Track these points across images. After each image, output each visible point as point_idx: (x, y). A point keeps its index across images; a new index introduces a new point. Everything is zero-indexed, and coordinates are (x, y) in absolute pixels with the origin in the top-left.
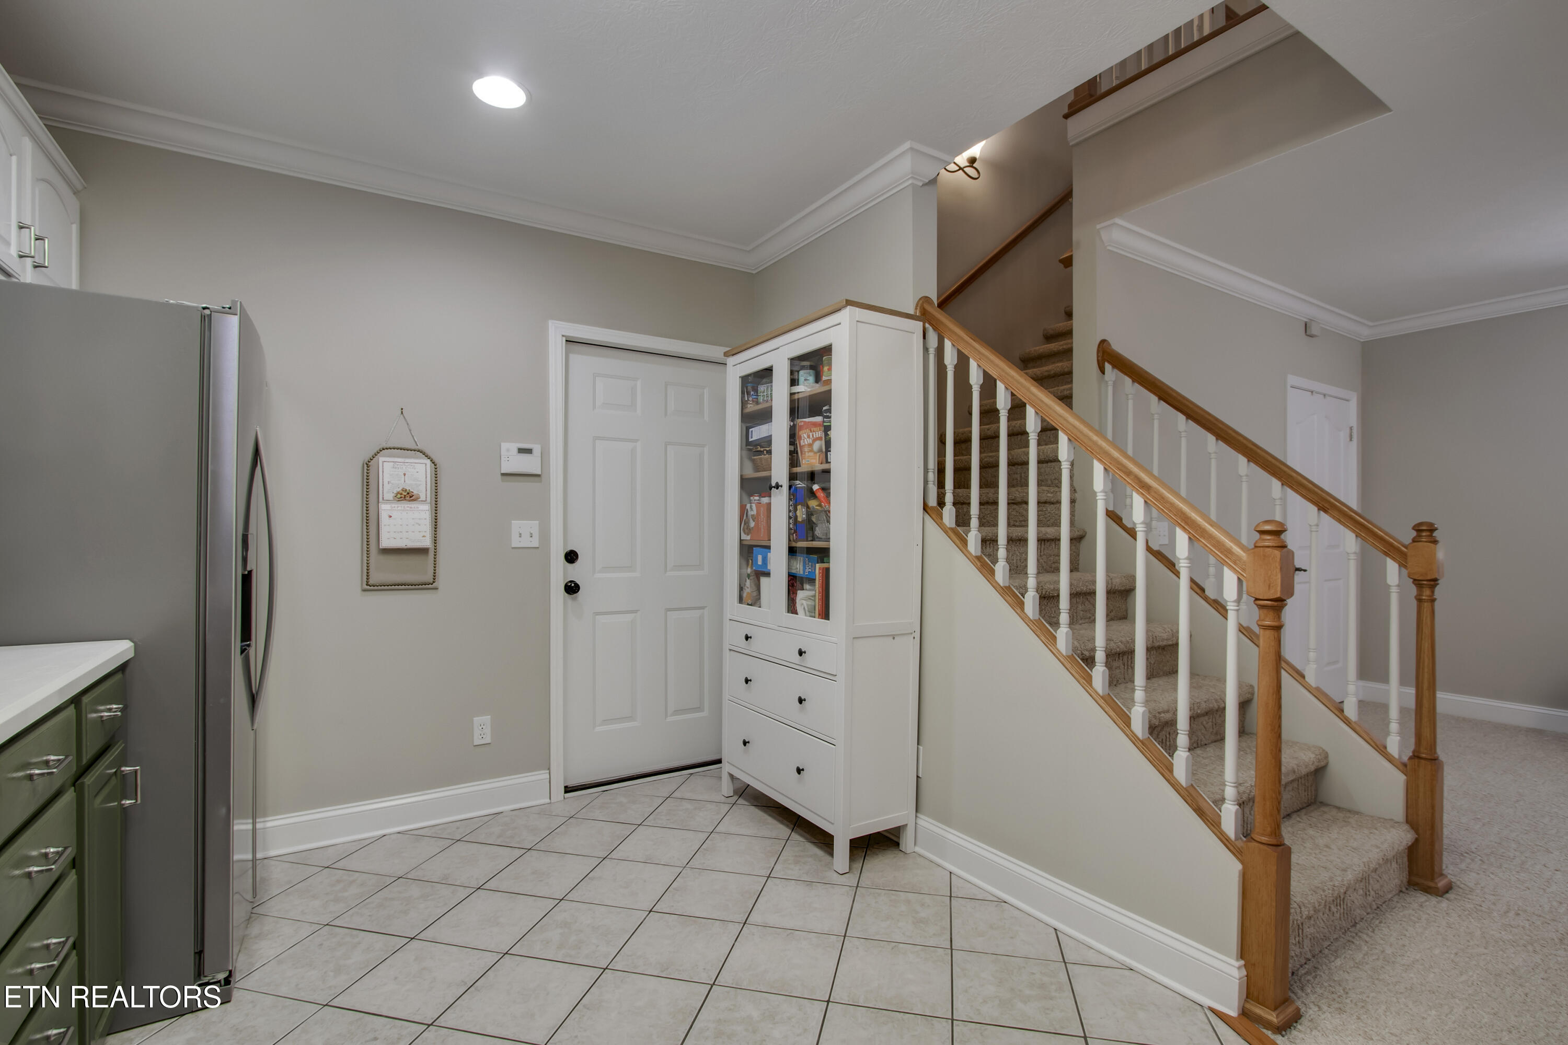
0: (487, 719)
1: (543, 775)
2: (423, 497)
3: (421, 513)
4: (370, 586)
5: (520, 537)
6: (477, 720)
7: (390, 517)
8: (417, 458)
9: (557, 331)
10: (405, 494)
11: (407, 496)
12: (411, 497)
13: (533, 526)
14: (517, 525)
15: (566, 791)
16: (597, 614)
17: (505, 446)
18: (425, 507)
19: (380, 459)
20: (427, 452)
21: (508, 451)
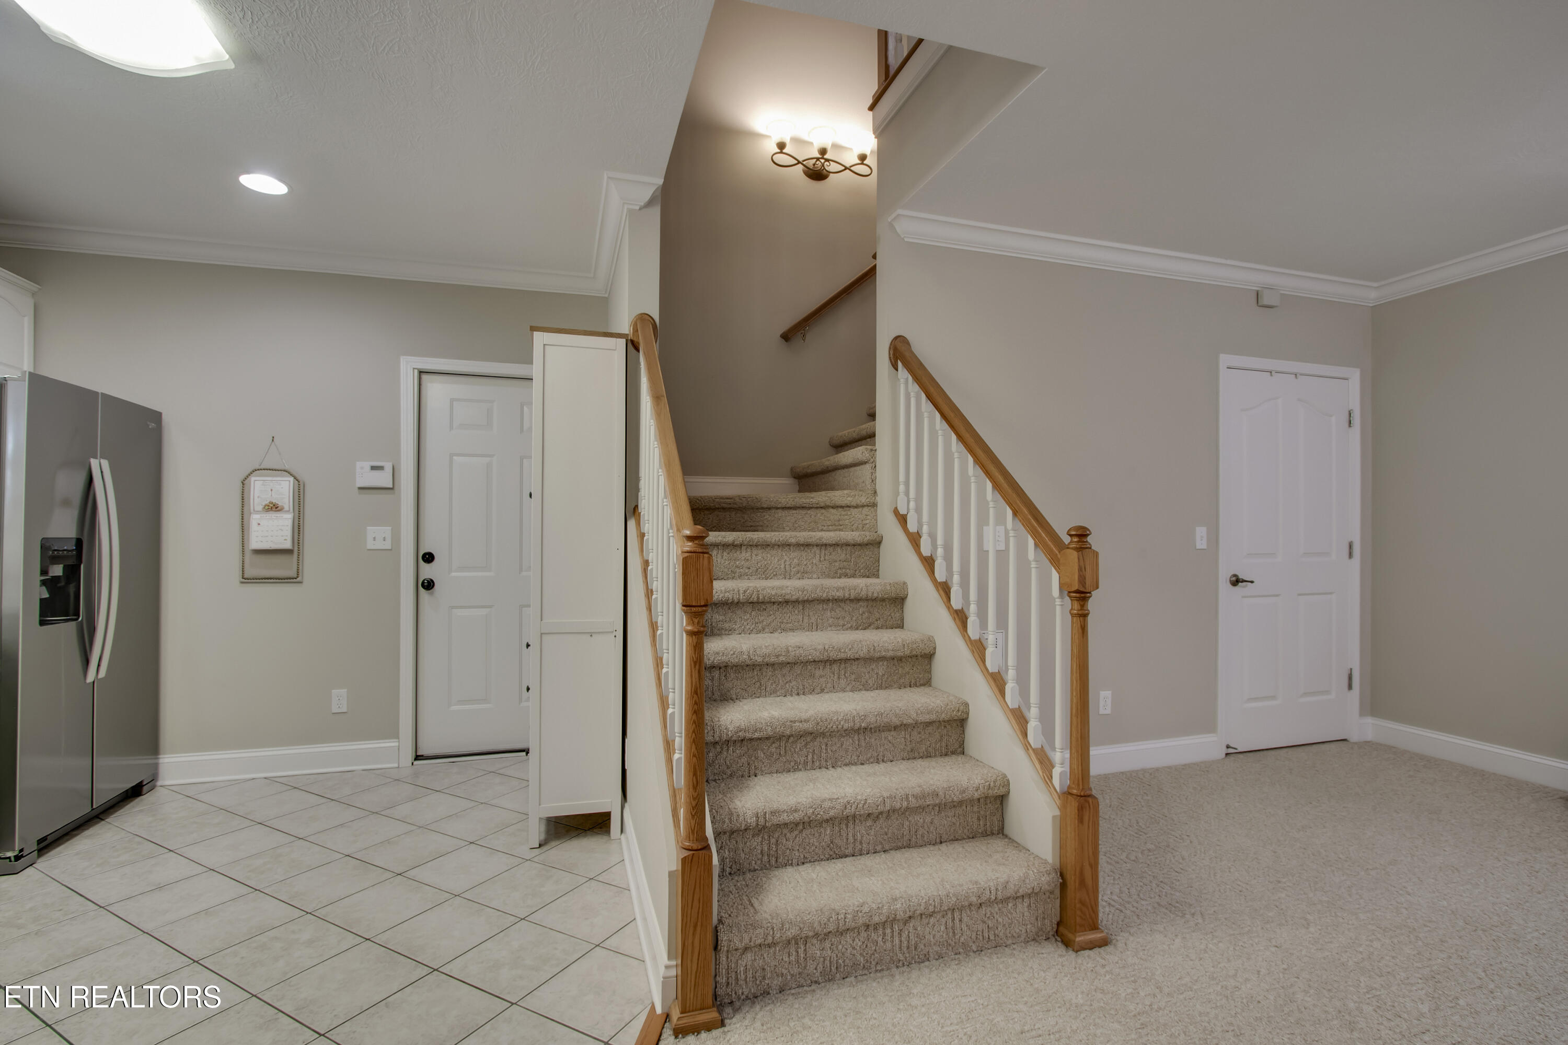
0: (343, 692)
1: (393, 743)
2: (286, 508)
3: (284, 520)
4: (246, 580)
5: (374, 540)
6: (335, 692)
7: (259, 524)
8: (283, 476)
9: (408, 367)
10: (272, 505)
11: (273, 507)
12: (276, 508)
13: (386, 531)
14: (372, 531)
15: (416, 759)
16: (453, 607)
17: (359, 464)
18: (290, 516)
19: (253, 478)
20: (291, 471)
21: (362, 468)
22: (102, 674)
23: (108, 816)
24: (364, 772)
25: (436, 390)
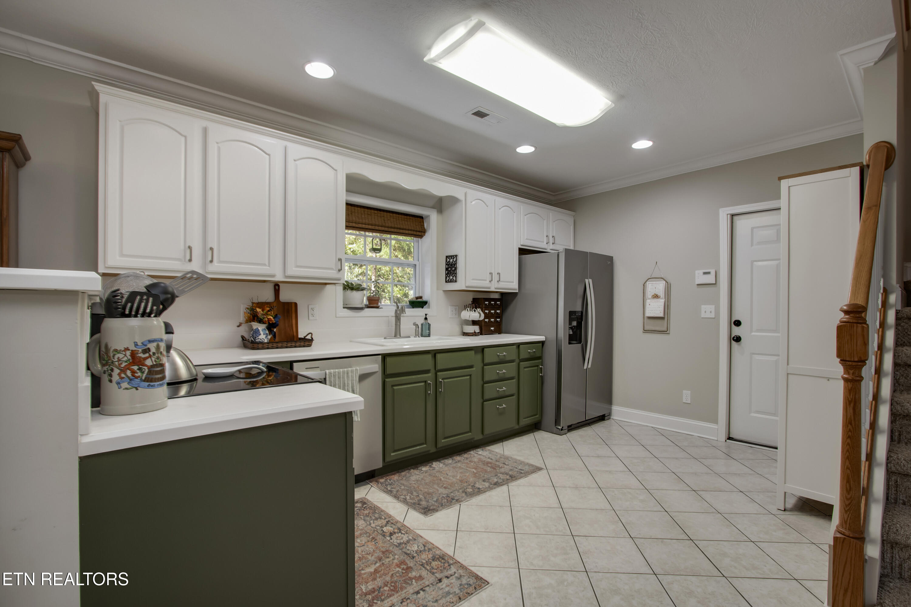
0: (689, 392)
1: (714, 426)
2: (662, 297)
3: (661, 303)
4: (645, 331)
5: (705, 313)
6: (685, 392)
7: (650, 304)
8: (661, 281)
9: (723, 215)
11: (656, 296)
13: (712, 308)
14: (704, 308)
15: (728, 439)
16: (754, 354)
17: (697, 272)
18: (663, 301)
19: (648, 283)
20: (664, 278)
21: (698, 274)
22: (589, 366)
23: (592, 425)
24: (699, 438)
25: (742, 224)
